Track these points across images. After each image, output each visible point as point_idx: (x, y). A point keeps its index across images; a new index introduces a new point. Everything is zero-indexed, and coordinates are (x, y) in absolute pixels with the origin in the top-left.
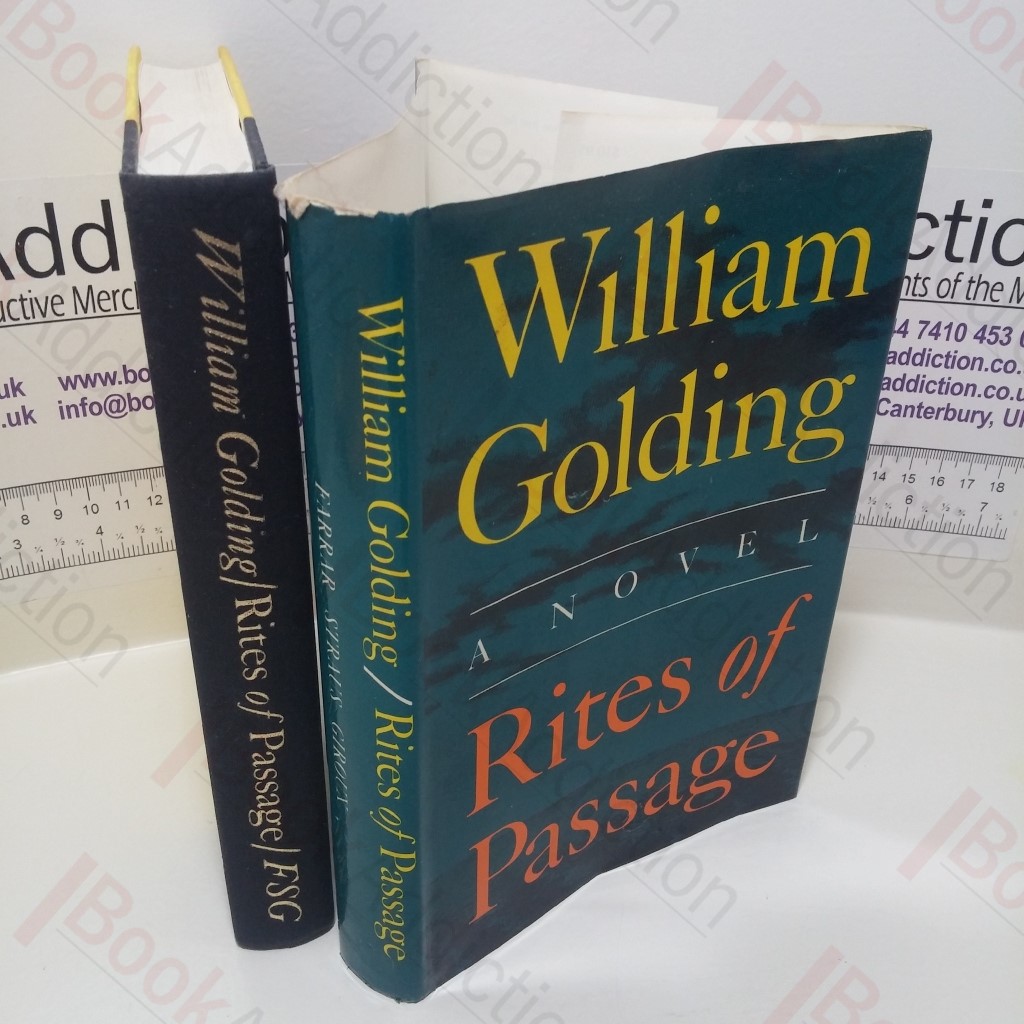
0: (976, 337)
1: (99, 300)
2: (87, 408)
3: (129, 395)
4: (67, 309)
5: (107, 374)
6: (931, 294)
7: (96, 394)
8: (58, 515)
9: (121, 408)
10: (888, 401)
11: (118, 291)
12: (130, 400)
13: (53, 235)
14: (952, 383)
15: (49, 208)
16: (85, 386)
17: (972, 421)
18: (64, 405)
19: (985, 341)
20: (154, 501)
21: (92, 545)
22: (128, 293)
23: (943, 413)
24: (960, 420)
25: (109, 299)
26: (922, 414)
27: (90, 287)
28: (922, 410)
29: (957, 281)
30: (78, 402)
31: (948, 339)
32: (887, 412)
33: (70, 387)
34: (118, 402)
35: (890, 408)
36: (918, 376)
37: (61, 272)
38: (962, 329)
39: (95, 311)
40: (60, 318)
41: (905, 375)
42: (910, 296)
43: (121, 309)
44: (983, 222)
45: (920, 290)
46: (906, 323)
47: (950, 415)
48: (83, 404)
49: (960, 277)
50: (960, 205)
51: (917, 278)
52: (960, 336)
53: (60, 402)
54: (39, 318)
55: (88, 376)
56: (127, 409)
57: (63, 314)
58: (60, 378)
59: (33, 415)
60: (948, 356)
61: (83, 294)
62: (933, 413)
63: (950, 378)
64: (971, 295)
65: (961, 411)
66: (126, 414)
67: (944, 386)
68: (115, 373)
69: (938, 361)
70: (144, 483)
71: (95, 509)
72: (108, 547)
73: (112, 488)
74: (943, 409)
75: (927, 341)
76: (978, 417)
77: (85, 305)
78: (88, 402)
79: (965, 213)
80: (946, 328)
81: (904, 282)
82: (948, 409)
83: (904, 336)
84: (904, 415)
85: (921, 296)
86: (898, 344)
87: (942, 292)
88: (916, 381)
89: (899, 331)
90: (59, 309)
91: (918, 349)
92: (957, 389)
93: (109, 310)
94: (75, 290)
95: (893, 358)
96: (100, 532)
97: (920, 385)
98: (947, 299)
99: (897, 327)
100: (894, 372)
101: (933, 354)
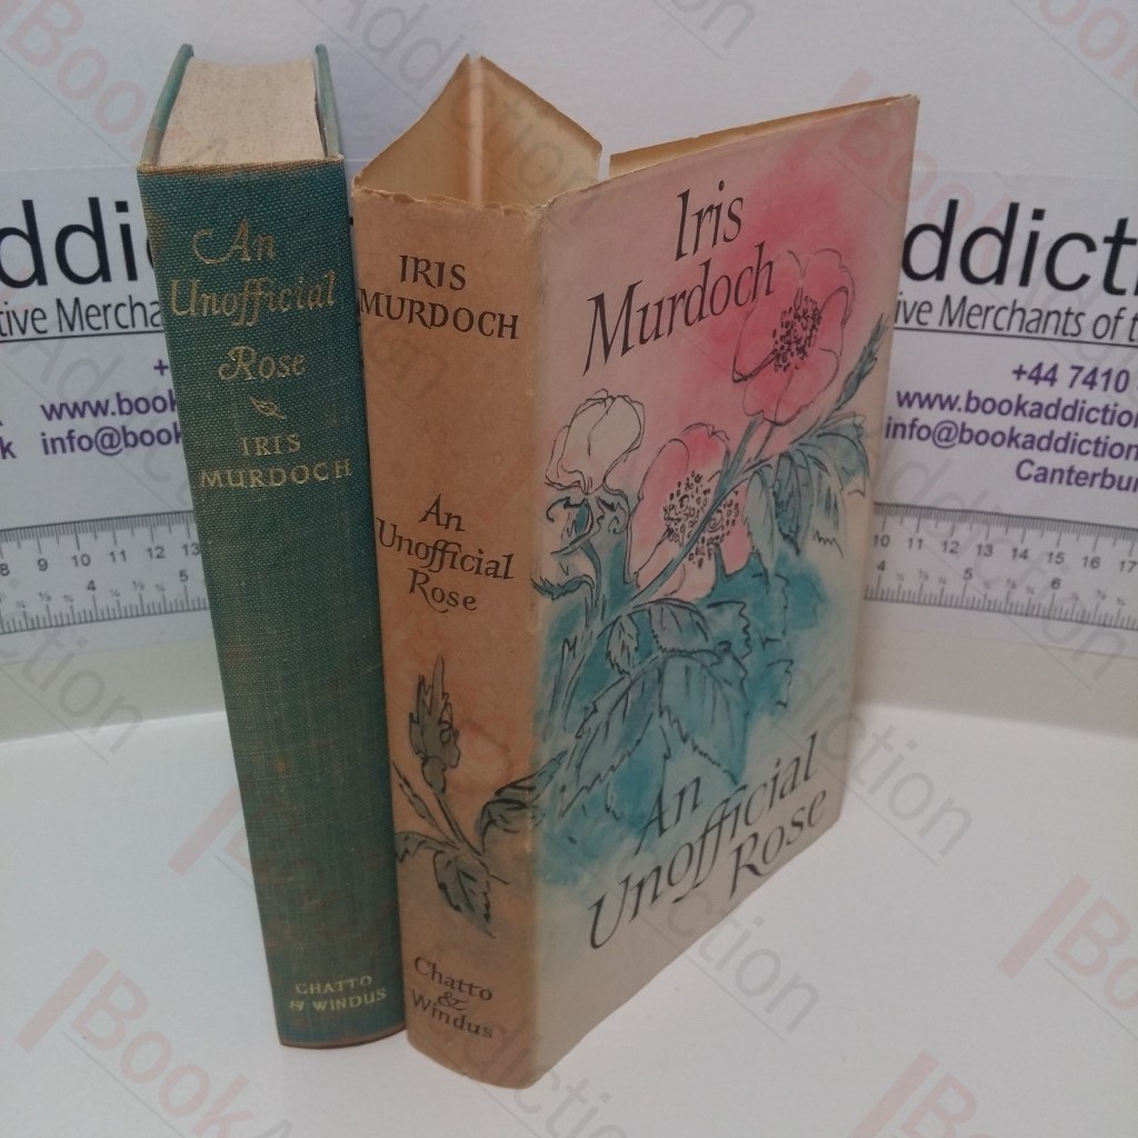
1: (87, 317)
2: (75, 441)
3: (124, 428)
4: (50, 324)
5: (98, 404)
6: (1086, 334)
7: (87, 425)
8: (43, 565)
9: (115, 443)
10: (1032, 463)
12: (125, 435)
13: (32, 238)
14: (1111, 442)
15: (28, 206)
16: (72, 415)
18: (48, 437)
20: (155, 553)
21: (83, 602)
22: (121, 309)
23: (1098, 480)
24: (1119, 488)
25: (99, 315)
26: (1073, 480)
27: (77, 301)
28: (1073, 476)
29: (1118, 317)
30: (64, 435)
31: (1105, 389)
32: (1028, 478)
33: (54, 416)
34: (111, 436)
35: (1033, 471)
36: (1069, 434)
37: (43, 281)
38: (1123, 377)
39: (82, 329)
40: (42, 335)
41: (1052, 432)
42: (1059, 335)
43: (114, 328)
45: (1072, 328)
46: (1054, 368)
47: (1108, 481)
48: (70, 437)
49: (1123, 314)
50: (1122, 224)
51: (1068, 313)
52: (1121, 386)
53: (43, 434)
54: (17, 334)
55: (76, 405)
56: (122, 445)
57: (45, 332)
58: (43, 407)
59: (12, 448)
60: (1106, 409)
61: (69, 308)
62: (1086, 478)
65: (1121, 478)
66: (120, 451)
67: (1101, 447)
68: (107, 402)
69: (1093, 415)
70: (143, 533)
71: (85, 560)
72: (101, 605)
73: (105, 536)
74: (1099, 474)
75: (1081, 391)
77: (70, 318)
78: (77, 435)
79: (1129, 234)
80: (1103, 375)
81: (1053, 318)
82: (1105, 474)
83: (1052, 384)
84: (1052, 481)
85: (1073, 335)
86: (1043, 393)
87: (1100, 331)
88: (1066, 440)
89: (1046, 378)
90: (41, 325)
91: (1068, 400)
92: (1117, 451)
93: (99, 328)
94: (59, 303)
95: (1040, 410)
96: (92, 587)
97: (1071, 444)
98: (1106, 339)
99: (1043, 374)
100: (1040, 427)
101: (1087, 407)
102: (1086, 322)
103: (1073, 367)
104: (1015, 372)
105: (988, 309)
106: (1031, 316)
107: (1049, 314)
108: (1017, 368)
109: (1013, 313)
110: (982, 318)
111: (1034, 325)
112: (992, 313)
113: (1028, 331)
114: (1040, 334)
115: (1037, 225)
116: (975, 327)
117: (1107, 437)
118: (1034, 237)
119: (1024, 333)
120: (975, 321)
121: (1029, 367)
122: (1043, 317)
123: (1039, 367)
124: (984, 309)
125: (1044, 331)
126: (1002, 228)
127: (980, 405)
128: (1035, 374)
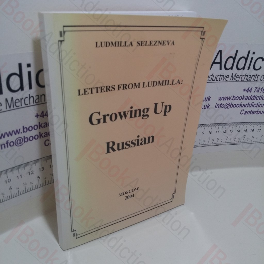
1: (15, 103)
2: (9, 144)
3: (24, 137)
4: (3, 107)
5: (17, 131)
7: (13, 138)
9: (21, 142)
10: (244, 110)
12: (25, 139)
16: (8, 136)
20: (31, 173)
21: (7, 194)
22: (26, 99)
23: (256, 112)
24: (260, 114)
25: (19, 102)
26: (251, 113)
30: (5, 143)
32: (243, 114)
33: (2, 138)
34: (20, 140)
35: (244, 112)
37: (1, 93)
39: (13, 107)
41: (249, 103)
42: (253, 81)
43: (23, 105)
46: (252, 88)
47: (258, 113)
51: (256, 76)
55: (9, 133)
56: (23, 142)
60: (260, 97)
61: (9, 101)
62: (254, 112)
63: (260, 103)
66: (23, 144)
67: (258, 105)
69: (258, 98)
70: (27, 168)
71: (9, 181)
72: (13, 193)
73: (16, 172)
75: (256, 93)
78: (9, 142)
80: (261, 89)
81: (253, 77)
82: (258, 111)
83: (251, 92)
84: (247, 114)
85: (256, 80)
86: (248, 94)
87: (262, 79)
88: (251, 104)
89: (249, 91)
91: (253, 95)
92: (261, 106)
93: (19, 106)
94: (6, 100)
95: (247, 98)
97: (252, 105)
98: (263, 81)
99: (249, 90)
100: (246, 102)
101: (257, 96)
102: (259, 77)
103: (255, 88)
104: (244, 90)
106: (249, 77)
108: (244, 89)
109: (245, 76)
110: (239, 78)
112: (241, 76)
113: (248, 80)
114: (250, 81)
118: (252, 58)
119: (247, 81)
120: (237, 79)
121: (246, 89)
122: (251, 76)
123: (249, 88)
124: (239, 76)
126: (246, 57)
127: (235, 98)
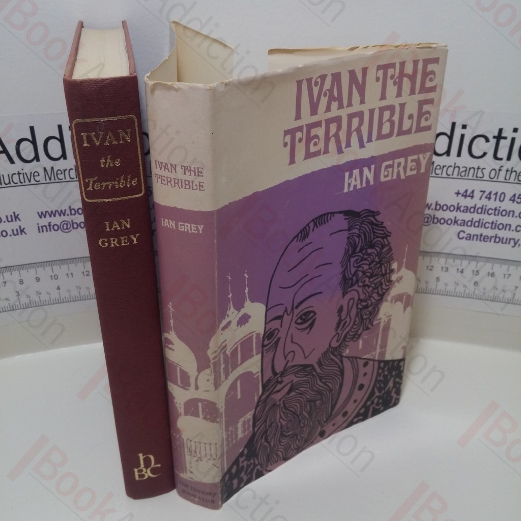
0: (510, 200)
1: (57, 174)
2: (52, 227)
3: (72, 221)
4: (41, 178)
5: (61, 211)
6: (486, 177)
7: (57, 220)
8: (38, 280)
9: (69, 227)
10: (464, 232)
11: (66, 170)
12: (73, 223)
13: (34, 142)
14: (498, 223)
15: (32, 129)
16: (50, 216)
17: (509, 243)
18: (40, 225)
19: (515, 202)
20: (86, 274)
21: (55, 295)
22: (71, 171)
23: (493, 239)
24: (502, 243)
25: (62, 173)
26: (482, 239)
27: (52, 168)
28: (482, 237)
29: (500, 170)
30: (47, 224)
31: (495, 200)
32: (463, 238)
33: (43, 217)
34: (67, 224)
35: (465, 235)
36: (480, 220)
37: (38, 160)
38: (503, 195)
39: (55, 179)
40: (38, 183)
41: (473, 219)
42: (475, 178)
43: (68, 179)
44: (513, 140)
45: (480, 174)
46: (473, 192)
47: (497, 240)
48: (50, 225)
49: (502, 168)
50: (501, 131)
51: (478, 168)
53: (38, 224)
54: (27, 183)
55: (52, 212)
56: (71, 228)
57: (39, 181)
58: (38, 213)
59: (25, 230)
60: (496, 209)
61: (49, 171)
62: (488, 238)
64: (507, 178)
65: (503, 238)
66: (71, 231)
67: (494, 225)
68: (65, 210)
69: (490, 212)
70: (80, 265)
71: (56, 277)
72: (62, 296)
73: (64, 267)
74: (493, 237)
75: (484, 202)
76: (512, 242)
77: (50, 176)
78: (52, 224)
79: (503, 135)
80: (494, 194)
81: (472, 170)
82: (496, 237)
83: (472, 198)
84: (473, 239)
85: (481, 178)
86: (468, 202)
87: (492, 176)
88: (479, 222)
89: (469, 196)
90: (37, 178)
91: (479, 205)
92: (501, 227)
93: (62, 179)
94: (45, 169)
95: (467, 210)
96: (58, 288)
97: (480, 224)
98: (495, 179)
99: (468, 194)
100: (467, 217)
101: (487, 208)
102: (486, 172)
103: (481, 191)
104: (456, 193)
105: (444, 167)
106: (462, 169)
107: (470, 169)
108: (457, 191)
109: (454, 168)
110: (441, 170)
111: (464, 173)
112: (445, 168)
113: (461, 176)
114: (466, 177)
115: (464, 131)
116: (438, 174)
117: (497, 221)
118: (463, 136)
119: (459, 177)
120: (438, 172)
121: (462, 191)
122: (467, 170)
123: (466, 191)
124: (442, 167)
125: (468, 176)
126: (449, 133)
127: (441, 207)
128: (464, 194)
